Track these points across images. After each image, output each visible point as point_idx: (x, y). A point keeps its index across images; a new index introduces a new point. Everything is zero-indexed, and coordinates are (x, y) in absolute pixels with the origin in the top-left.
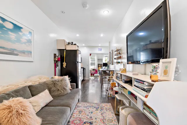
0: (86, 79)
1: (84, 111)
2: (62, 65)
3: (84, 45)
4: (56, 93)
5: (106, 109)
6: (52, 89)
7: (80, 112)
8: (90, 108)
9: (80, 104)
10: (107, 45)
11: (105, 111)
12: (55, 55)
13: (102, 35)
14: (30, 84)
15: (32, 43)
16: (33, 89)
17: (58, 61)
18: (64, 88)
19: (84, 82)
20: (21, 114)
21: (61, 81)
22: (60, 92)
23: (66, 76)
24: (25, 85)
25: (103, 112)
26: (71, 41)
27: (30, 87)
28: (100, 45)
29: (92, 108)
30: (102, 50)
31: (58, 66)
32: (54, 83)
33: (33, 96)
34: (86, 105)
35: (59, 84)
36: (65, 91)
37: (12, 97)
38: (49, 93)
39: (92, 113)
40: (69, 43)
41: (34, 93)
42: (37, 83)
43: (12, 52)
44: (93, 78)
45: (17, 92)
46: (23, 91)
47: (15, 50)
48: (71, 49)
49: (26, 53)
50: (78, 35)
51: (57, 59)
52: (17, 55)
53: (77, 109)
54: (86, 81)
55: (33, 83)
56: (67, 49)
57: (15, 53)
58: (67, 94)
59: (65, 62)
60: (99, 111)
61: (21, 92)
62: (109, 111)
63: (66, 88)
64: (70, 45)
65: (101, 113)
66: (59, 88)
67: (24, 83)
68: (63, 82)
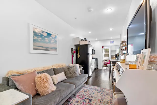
0: (99, 68)
1: (88, 91)
2: (77, 56)
3: (96, 39)
4: (69, 75)
5: (107, 94)
6: (67, 72)
7: (85, 91)
8: (93, 90)
9: (87, 86)
10: (119, 37)
11: (105, 94)
12: (72, 49)
13: (111, 29)
14: (55, 67)
15: (57, 43)
16: (55, 71)
17: (74, 53)
18: (74, 73)
19: (96, 70)
20: (45, 81)
21: (73, 67)
22: (72, 75)
23: (77, 64)
24: (51, 68)
25: (103, 95)
26: (84, 38)
27: (54, 69)
28: (111, 38)
29: (95, 90)
30: (114, 42)
31: (74, 57)
32: (69, 68)
33: (55, 74)
34: (91, 88)
35: (71, 69)
36: (75, 74)
37: (43, 73)
38: (64, 74)
39: (94, 93)
40: (82, 40)
41: (56, 73)
42: (59, 67)
43: (46, 49)
44: (106, 67)
45: (47, 71)
46: (50, 71)
47: (48, 47)
48: (83, 44)
49: (53, 49)
50: (90, 32)
51: (73, 52)
52: (49, 50)
53: (84, 89)
54: (98, 70)
55: (56, 67)
56: (80, 44)
57: (48, 49)
58: (77, 76)
59: (79, 54)
60: (100, 93)
61: (49, 72)
62: (109, 95)
63: (76, 72)
64: (83, 41)
65: (101, 95)
66: (71, 72)
67: (51, 67)
68: (74, 68)
